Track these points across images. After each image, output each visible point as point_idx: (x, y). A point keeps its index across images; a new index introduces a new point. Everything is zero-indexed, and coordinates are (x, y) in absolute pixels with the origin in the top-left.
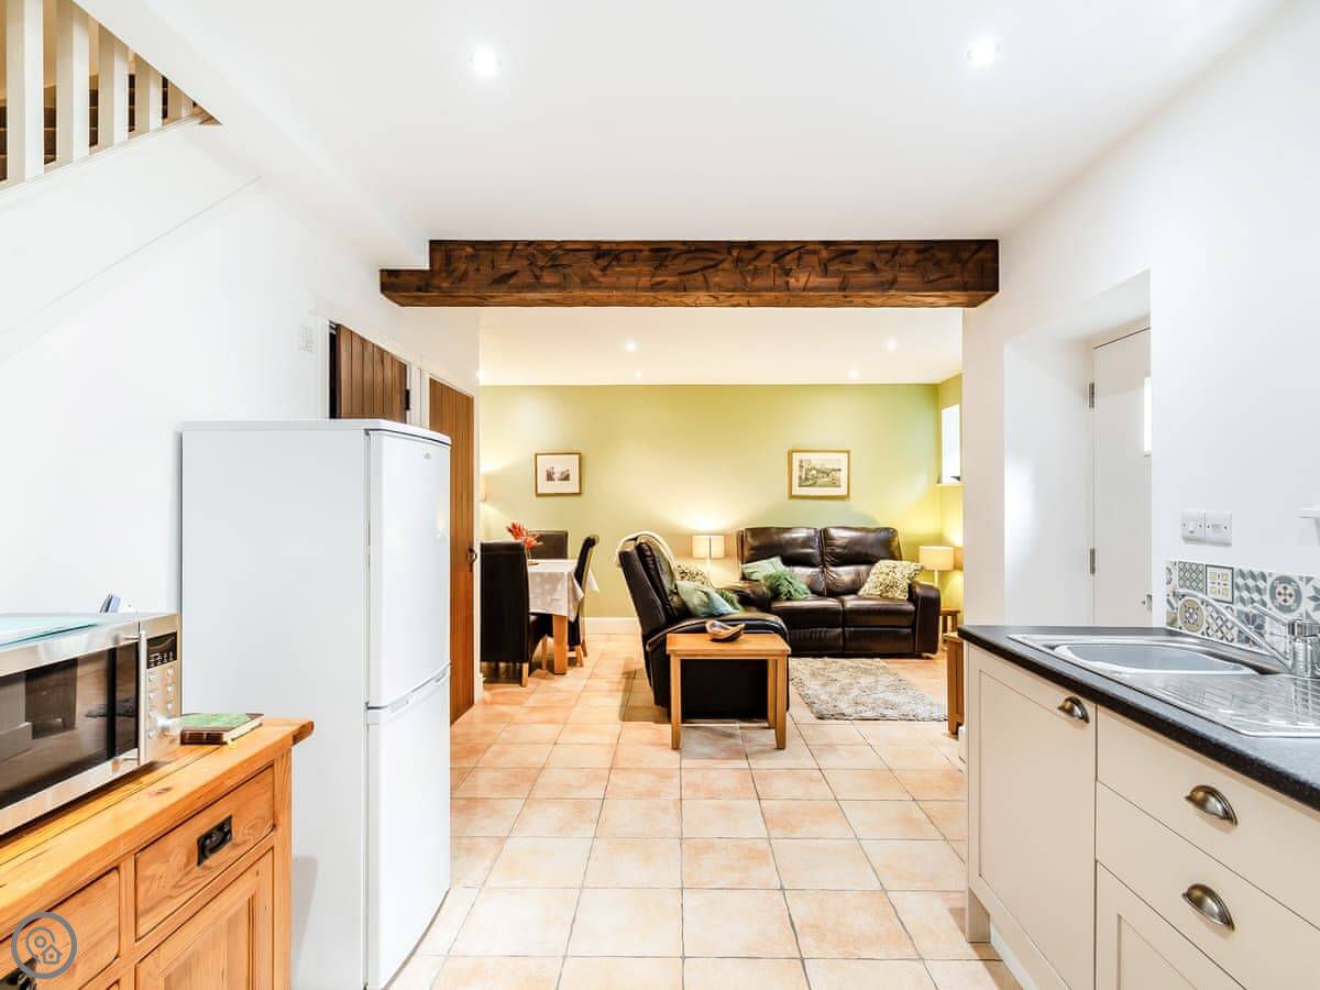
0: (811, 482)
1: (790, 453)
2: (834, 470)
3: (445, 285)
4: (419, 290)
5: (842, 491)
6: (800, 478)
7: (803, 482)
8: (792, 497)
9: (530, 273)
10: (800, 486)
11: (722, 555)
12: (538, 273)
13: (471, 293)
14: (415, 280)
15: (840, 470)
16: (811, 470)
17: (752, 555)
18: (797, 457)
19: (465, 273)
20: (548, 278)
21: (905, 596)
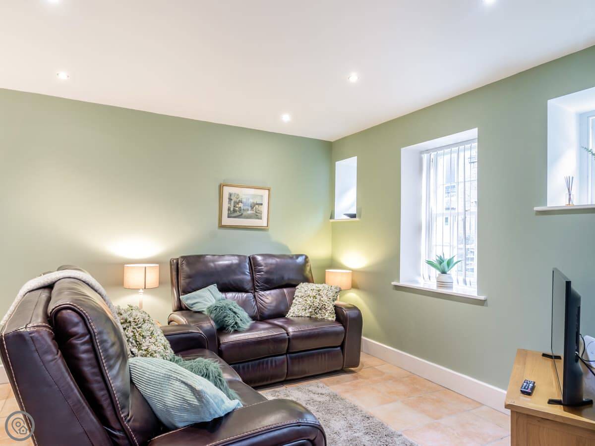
0: (238, 213)
1: (221, 187)
2: (257, 204)
5: (263, 223)
6: (229, 209)
7: (232, 214)
8: (222, 227)
10: (229, 217)
11: (157, 285)
15: (262, 204)
16: (238, 203)
17: (188, 284)
18: (227, 191)
21: (332, 318)
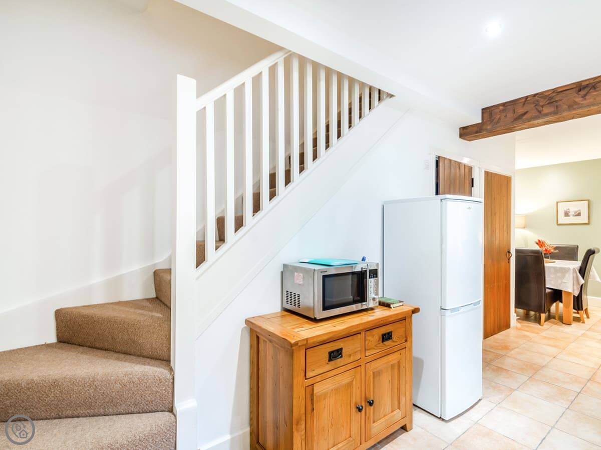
3: (488, 127)
4: (477, 132)
9: (535, 110)
12: (540, 109)
13: (503, 128)
14: (475, 129)
19: (500, 119)
20: (546, 110)
